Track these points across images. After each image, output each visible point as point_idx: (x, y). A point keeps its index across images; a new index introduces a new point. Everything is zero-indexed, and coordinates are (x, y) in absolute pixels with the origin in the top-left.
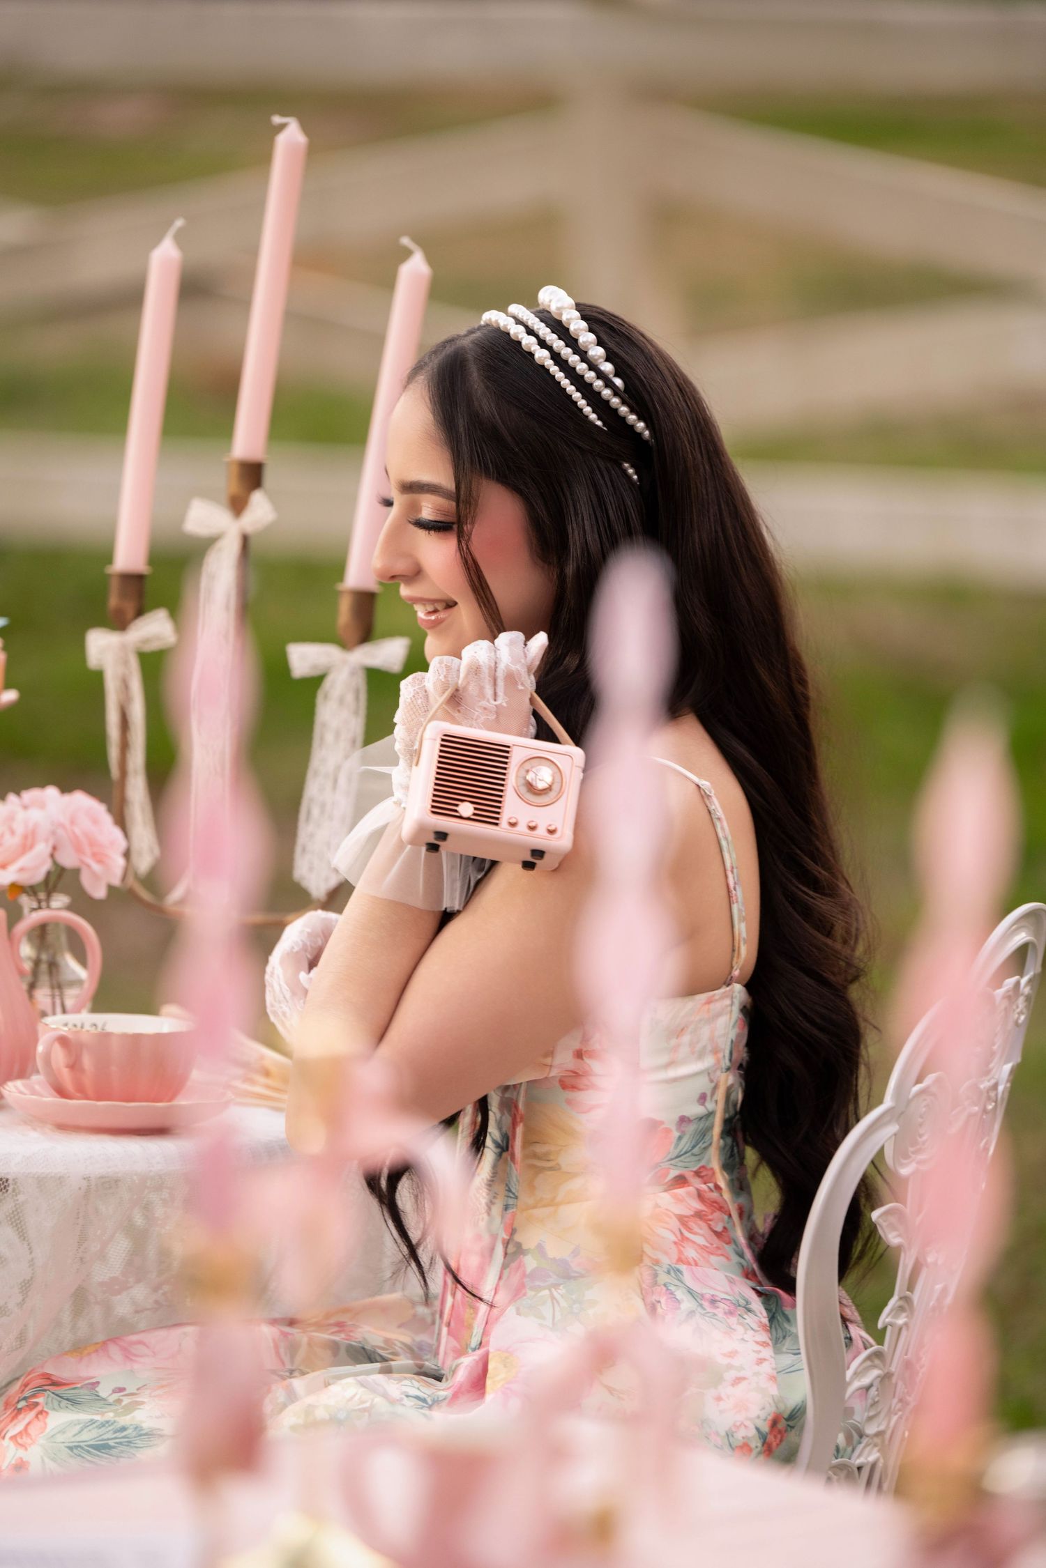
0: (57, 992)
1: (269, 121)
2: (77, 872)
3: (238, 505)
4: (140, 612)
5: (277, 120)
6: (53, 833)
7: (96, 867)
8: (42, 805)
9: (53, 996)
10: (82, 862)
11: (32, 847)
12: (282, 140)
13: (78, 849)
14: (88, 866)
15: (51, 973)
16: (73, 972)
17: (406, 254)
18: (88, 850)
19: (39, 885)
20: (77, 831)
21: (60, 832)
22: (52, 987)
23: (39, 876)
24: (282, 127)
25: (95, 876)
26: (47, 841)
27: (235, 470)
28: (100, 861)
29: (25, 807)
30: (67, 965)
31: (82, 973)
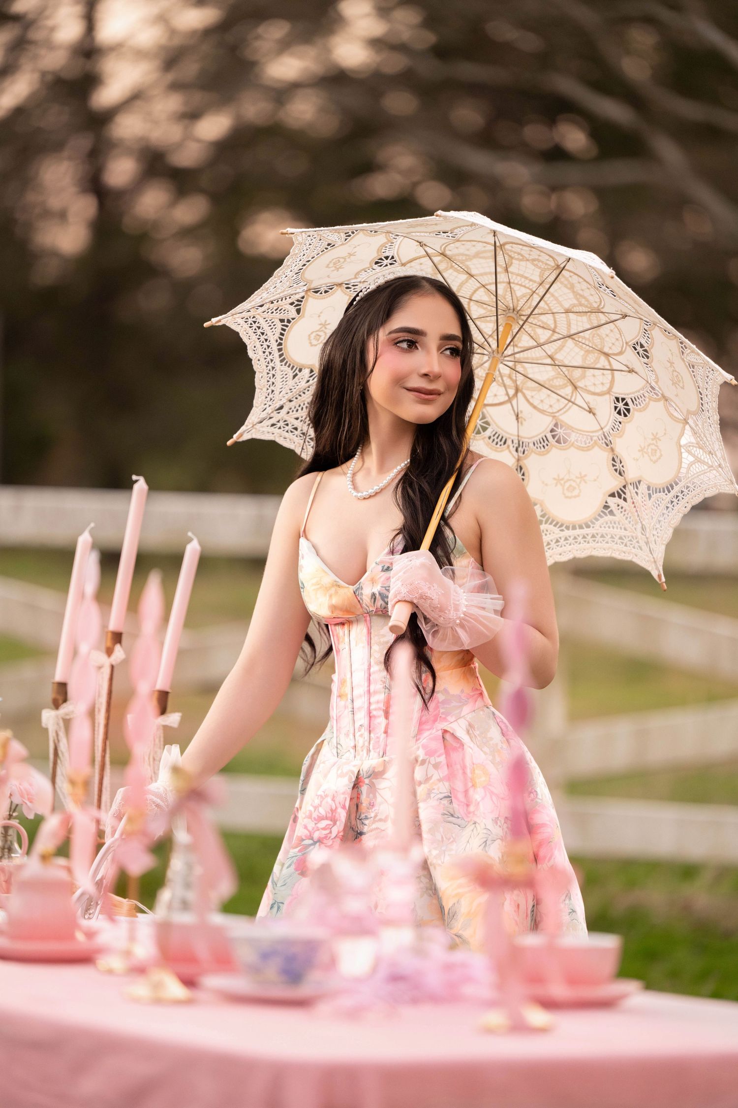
1: (131, 478)
2: (21, 806)
3: (109, 652)
5: (134, 477)
7: (29, 805)
10: (24, 802)
12: (136, 487)
13: (22, 796)
14: (26, 803)
17: (190, 540)
18: (26, 797)
20: (21, 787)
21: (15, 788)
23: (6, 810)
24: (136, 481)
25: (29, 809)
27: (110, 635)
28: (31, 802)
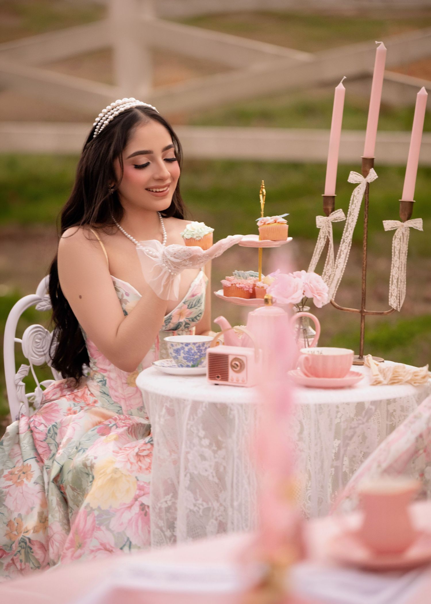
0: (306, 339)
1: (375, 43)
2: (312, 299)
3: (365, 173)
4: (333, 210)
5: (377, 42)
6: (304, 286)
7: (318, 297)
8: (300, 277)
9: (305, 341)
10: (314, 296)
11: (296, 291)
12: (378, 49)
13: (312, 292)
14: (316, 297)
15: (304, 333)
16: (312, 333)
18: (316, 292)
19: (299, 303)
20: (312, 285)
21: (306, 286)
22: (304, 338)
23: (299, 300)
24: (379, 44)
25: (318, 301)
26: (301, 289)
29: (295, 277)
30: (310, 330)
31: (314, 332)
